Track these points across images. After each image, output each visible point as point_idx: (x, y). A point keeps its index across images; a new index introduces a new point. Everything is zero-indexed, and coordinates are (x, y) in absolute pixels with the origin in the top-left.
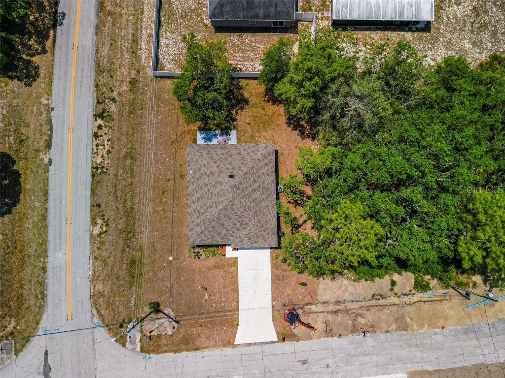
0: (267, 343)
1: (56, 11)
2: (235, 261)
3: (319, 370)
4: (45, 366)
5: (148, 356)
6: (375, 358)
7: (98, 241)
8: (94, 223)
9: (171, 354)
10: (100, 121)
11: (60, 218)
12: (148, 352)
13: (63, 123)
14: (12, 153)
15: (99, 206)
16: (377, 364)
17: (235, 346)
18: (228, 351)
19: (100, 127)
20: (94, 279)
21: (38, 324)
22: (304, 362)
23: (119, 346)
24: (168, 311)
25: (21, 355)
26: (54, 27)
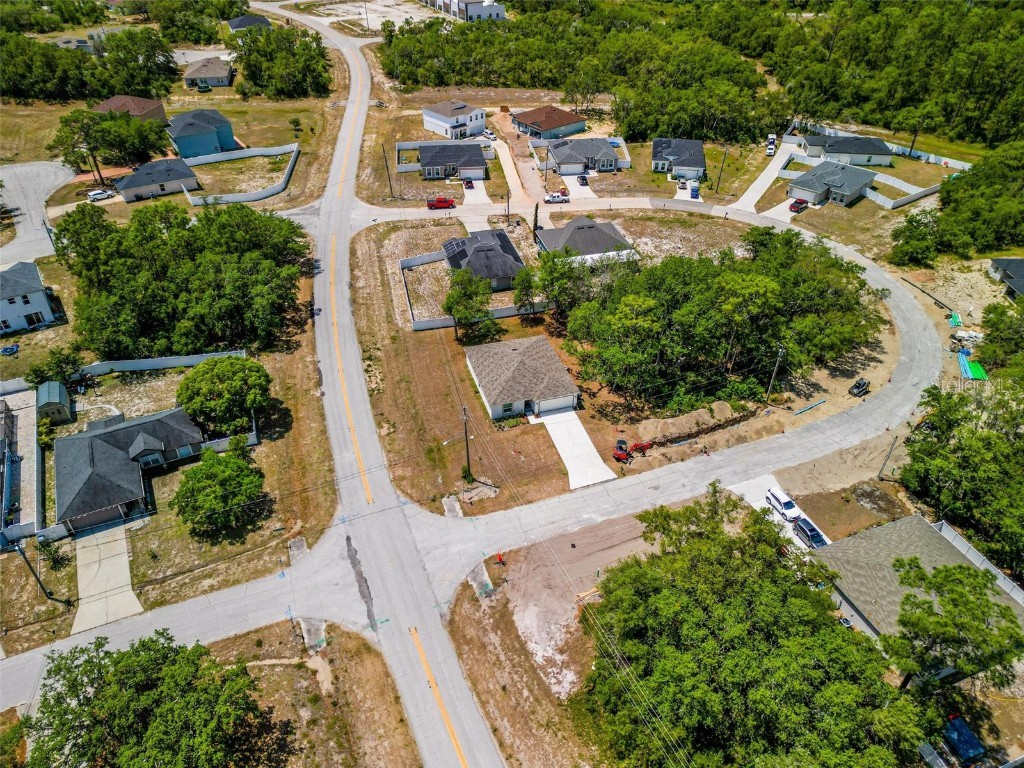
0: (607, 481)
1: (312, 309)
2: (542, 426)
3: (676, 491)
4: (349, 550)
5: (474, 518)
6: (730, 469)
7: (387, 442)
8: (379, 426)
9: (501, 512)
10: (368, 362)
11: (343, 429)
12: (473, 514)
13: (332, 368)
14: (279, 397)
15: (382, 414)
16: (736, 473)
17: (571, 491)
18: (566, 496)
19: (369, 366)
20: (392, 465)
21: (332, 516)
22: (656, 488)
23: (436, 516)
24: (482, 479)
25: (315, 547)
26: (312, 316)
